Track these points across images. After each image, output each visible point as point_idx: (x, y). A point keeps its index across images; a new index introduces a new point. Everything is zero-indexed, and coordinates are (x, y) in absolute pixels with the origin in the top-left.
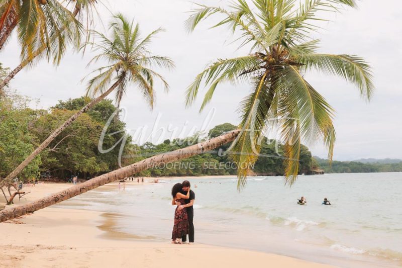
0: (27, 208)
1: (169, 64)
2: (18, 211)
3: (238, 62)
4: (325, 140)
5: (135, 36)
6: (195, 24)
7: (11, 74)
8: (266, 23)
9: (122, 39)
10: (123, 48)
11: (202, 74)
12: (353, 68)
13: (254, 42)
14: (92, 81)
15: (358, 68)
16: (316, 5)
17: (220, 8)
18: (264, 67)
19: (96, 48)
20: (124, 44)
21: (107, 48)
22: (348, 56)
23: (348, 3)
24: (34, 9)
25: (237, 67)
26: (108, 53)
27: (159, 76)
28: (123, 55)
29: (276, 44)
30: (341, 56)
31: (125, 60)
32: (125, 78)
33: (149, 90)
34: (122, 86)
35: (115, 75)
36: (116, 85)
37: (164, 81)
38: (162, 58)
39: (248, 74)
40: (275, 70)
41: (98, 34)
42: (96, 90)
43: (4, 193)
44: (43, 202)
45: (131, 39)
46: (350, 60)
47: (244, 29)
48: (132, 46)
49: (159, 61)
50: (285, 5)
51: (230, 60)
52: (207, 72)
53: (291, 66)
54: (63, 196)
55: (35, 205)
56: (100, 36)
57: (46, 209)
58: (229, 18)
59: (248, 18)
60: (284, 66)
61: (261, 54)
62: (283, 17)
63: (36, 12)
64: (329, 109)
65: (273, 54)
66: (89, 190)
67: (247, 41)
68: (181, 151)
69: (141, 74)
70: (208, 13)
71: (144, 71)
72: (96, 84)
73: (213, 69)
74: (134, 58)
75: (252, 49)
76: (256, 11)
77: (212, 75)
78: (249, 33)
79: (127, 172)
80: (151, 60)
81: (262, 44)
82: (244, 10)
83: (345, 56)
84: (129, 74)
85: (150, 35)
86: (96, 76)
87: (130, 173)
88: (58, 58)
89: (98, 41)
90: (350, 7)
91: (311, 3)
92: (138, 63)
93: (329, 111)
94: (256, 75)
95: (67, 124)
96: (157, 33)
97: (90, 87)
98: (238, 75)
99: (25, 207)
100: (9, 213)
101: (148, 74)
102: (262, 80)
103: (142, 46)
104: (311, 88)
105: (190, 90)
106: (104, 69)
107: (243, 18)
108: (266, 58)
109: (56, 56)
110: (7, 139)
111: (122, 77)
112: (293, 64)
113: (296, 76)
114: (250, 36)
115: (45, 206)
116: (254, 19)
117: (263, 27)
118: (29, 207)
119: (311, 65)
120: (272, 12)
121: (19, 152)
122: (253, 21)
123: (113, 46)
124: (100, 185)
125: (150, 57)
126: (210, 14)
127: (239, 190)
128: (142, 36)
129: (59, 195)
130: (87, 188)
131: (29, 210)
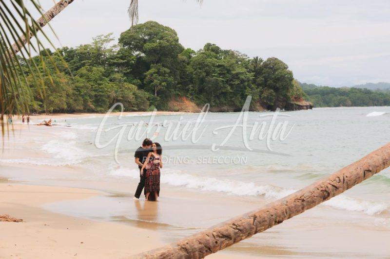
0: (277, 215)
44: (303, 201)
54: (336, 188)
55: (289, 208)
66: (376, 172)
99: (273, 212)
100: (246, 226)
118: (280, 212)
129: (330, 186)
130: (375, 170)
131: (281, 219)
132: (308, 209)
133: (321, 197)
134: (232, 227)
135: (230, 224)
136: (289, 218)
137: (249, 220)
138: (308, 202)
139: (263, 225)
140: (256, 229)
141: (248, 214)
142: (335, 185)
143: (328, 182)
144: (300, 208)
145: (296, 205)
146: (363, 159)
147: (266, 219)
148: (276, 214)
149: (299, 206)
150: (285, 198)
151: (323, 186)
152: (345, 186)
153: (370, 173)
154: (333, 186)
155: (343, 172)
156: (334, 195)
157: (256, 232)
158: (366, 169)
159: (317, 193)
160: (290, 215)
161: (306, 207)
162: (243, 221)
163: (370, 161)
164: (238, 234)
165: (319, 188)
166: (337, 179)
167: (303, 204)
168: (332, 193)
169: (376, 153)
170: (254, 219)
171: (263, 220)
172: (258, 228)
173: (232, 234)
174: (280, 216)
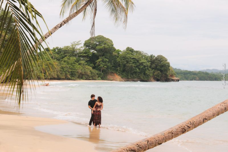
44: (172, 133)
55: (165, 137)
100: (144, 146)
118: (160, 139)
124: (218, 115)
129: (186, 126)
130: (209, 118)
132: (175, 137)
133: (181, 132)
134: (136, 146)
135: (135, 144)
136: (165, 142)
137: (145, 142)
138: (175, 134)
139: (152, 145)
140: (149, 147)
141: (145, 139)
142: (189, 126)
143: (185, 124)
144: (171, 137)
145: (169, 136)
146: (203, 113)
147: (154, 142)
148: (158, 140)
149: (170, 136)
150: (163, 132)
151: (183, 126)
152: (194, 126)
153: (206, 120)
154: (188, 126)
155: (193, 119)
156: (188, 131)
157: (148, 149)
158: (204, 118)
159: (180, 130)
160: (166, 140)
161: (174, 137)
162: (142, 143)
163: (207, 114)
164: (139, 150)
165: (181, 127)
166: (190, 123)
167: (173, 135)
168: (187, 130)
169: (209, 110)
170: (148, 142)
171: (152, 143)
172: (150, 147)
173: (136, 150)
174: (160, 141)
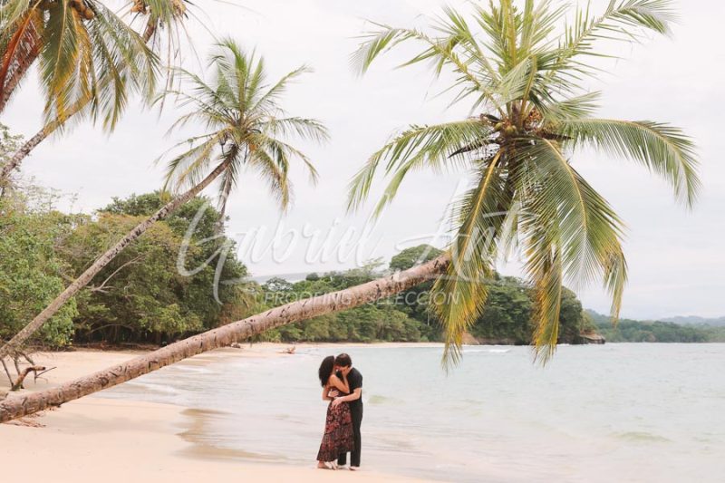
0: (49, 398)
1: (319, 133)
2: (33, 403)
3: (447, 132)
4: (606, 281)
5: (257, 80)
6: (370, 59)
7: (25, 146)
8: (501, 60)
9: (233, 85)
10: (235, 102)
11: (380, 153)
12: (663, 146)
13: (478, 94)
14: (176, 163)
15: (671, 147)
16: (594, 28)
17: (415, 31)
18: (497, 141)
19: (184, 101)
20: (236, 94)
21: (204, 101)
22: (654, 123)
23: (655, 27)
24: (71, 27)
25: (444, 140)
26: (206, 111)
27: (300, 154)
28: (234, 114)
29: (519, 99)
30: (640, 123)
31: (238, 123)
32: (237, 157)
33: (279, 180)
34: (231, 172)
35: (218, 151)
36: (219, 169)
37: (310, 165)
38: (306, 121)
39: (465, 153)
40: (517, 147)
41: (187, 76)
42: (182, 179)
43: (6, 370)
44: (79, 386)
45: (249, 85)
46: (657, 132)
47: (459, 71)
48: (250, 98)
49: (301, 127)
50: (538, 27)
51: (433, 128)
52: (390, 149)
53: (546, 140)
54: (117, 376)
55: (63, 393)
56: (191, 79)
57: (84, 399)
58: (433, 51)
59: (468, 50)
60: (532, 141)
61: (491, 117)
62: (532, 49)
63: (74, 33)
64: (615, 223)
65: (514, 117)
66: (165, 365)
67: (466, 92)
68: (339, 296)
69: (266, 149)
70: (393, 41)
71: (273, 145)
72: (181, 168)
73: (402, 144)
74: (255, 121)
75: (474, 107)
76: (484, 38)
77: (399, 155)
78: (469, 78)
79: (237, 333)
80: (286, 124)
81: (492, 99)
82: (460, 36)
83: (647, 125)
84: (244, 150)
85: (285, 79)
86: (183, 153)
87: (243, 335)
88: (112, 119)
89: (189, 87)
90: (658, 33)
91: (585, 24)
92: (261, 130)
93: (615, 226)
94: (481, 156)
95: (128, 240)
96: (299, 74)
97: (171, 172)
98: (447, 155)
99: (45, 395)
100: (15, 407)
101: (280, 151)
102: (492, 166)
103: (270, 99)
104: (582, 182)
105: (357, 181)
106: (198, 140)
107: (458, 50)
108: (499, 124)
109: (109, 114)
110: (15, 268)
111: (231, 156)
112: (550, 137)
113: (555, 159)
114: (471, 84)
115: (82, 393)
116: (479, 53)
117: (495, 67)
118: (52, 395)
119: (583, 139)
120: (513, 40)
121: (37, 292)
122: (477, 56)
123: (216, 97)
124: (186, 356)
125: (285, 120)
126: (397, 42)
127: (447, 370)
128: (270, 81)
129: (109, 374)
130: (162, 361)
131: (53, 402)
132: (85, 395)
133: (99, 384)
137: (18, 401)
138: (85, 387)
139: (34, 406)
142: (116, 373)
143: (109, 370)
144: (77, 394)
145: (72, 390)
147: (37, 400)
149: (75, 391)
151: (102, 373)
153: (157, 365)
154: (113, 374)
156: (114, 384)
158: (152, 360)
159: (96, 380)
162: (13, 402)
164: (7, 414)
165: (98, 375)
166: (119, 368)
168: (113, 381)
170: (25, 400)
174: (52, 399)
